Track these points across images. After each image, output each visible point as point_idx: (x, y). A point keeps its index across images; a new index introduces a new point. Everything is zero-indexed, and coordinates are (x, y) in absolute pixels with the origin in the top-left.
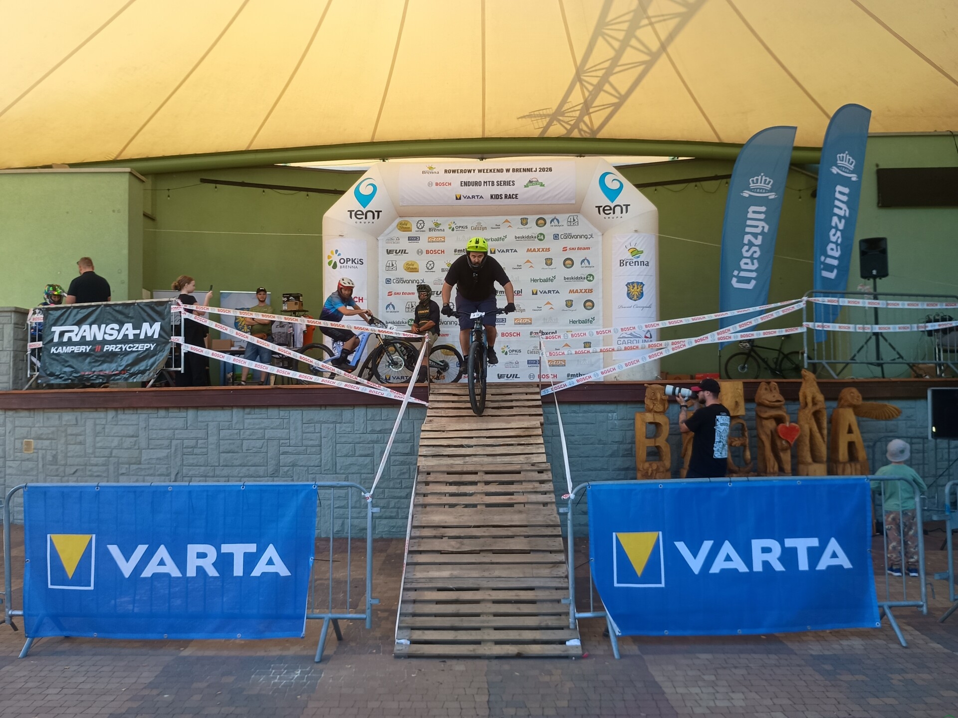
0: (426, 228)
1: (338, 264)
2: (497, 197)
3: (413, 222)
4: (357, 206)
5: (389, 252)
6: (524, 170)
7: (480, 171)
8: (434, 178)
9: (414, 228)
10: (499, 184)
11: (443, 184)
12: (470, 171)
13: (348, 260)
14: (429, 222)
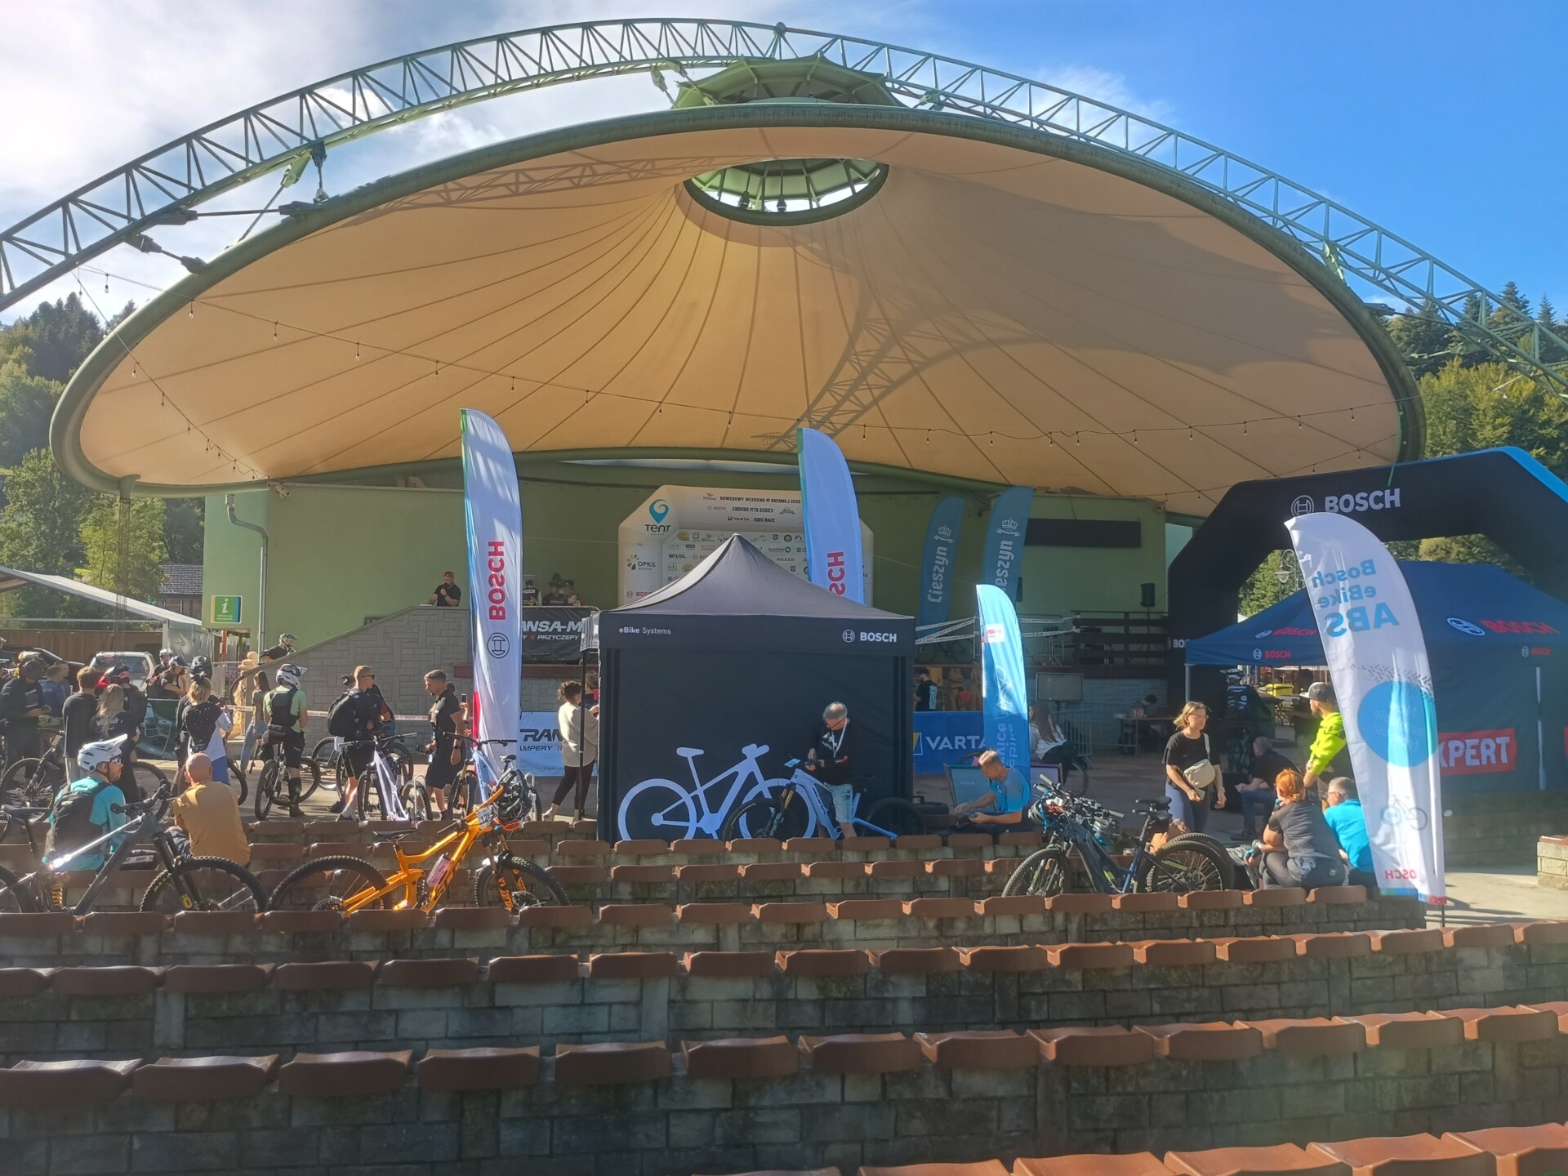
0: (700, 539)
1: (637, 566)
2: (760, 520)
3: (690, 533)
4: (652, 521)
5: (671, 556)
6: (780, 501)
7: (747, 499)
8: (713, 503)
9: (691, 538)
10: (761, 510)
11: (720, 508)
12: (739, 499)
13: (645, 563)
14: (703, 534)
